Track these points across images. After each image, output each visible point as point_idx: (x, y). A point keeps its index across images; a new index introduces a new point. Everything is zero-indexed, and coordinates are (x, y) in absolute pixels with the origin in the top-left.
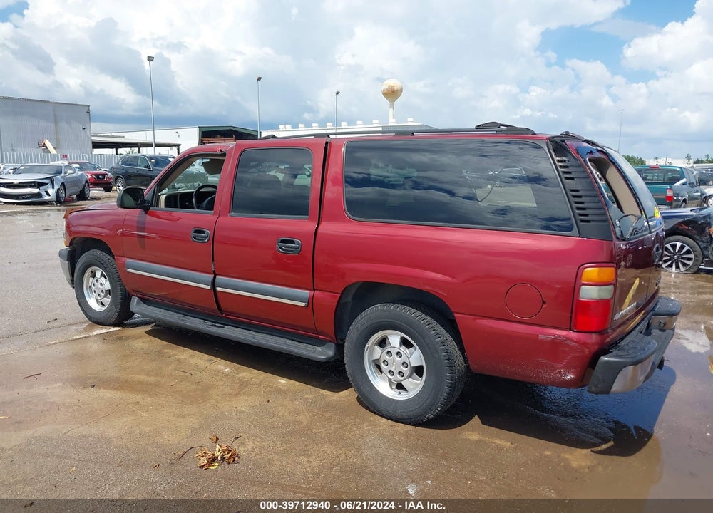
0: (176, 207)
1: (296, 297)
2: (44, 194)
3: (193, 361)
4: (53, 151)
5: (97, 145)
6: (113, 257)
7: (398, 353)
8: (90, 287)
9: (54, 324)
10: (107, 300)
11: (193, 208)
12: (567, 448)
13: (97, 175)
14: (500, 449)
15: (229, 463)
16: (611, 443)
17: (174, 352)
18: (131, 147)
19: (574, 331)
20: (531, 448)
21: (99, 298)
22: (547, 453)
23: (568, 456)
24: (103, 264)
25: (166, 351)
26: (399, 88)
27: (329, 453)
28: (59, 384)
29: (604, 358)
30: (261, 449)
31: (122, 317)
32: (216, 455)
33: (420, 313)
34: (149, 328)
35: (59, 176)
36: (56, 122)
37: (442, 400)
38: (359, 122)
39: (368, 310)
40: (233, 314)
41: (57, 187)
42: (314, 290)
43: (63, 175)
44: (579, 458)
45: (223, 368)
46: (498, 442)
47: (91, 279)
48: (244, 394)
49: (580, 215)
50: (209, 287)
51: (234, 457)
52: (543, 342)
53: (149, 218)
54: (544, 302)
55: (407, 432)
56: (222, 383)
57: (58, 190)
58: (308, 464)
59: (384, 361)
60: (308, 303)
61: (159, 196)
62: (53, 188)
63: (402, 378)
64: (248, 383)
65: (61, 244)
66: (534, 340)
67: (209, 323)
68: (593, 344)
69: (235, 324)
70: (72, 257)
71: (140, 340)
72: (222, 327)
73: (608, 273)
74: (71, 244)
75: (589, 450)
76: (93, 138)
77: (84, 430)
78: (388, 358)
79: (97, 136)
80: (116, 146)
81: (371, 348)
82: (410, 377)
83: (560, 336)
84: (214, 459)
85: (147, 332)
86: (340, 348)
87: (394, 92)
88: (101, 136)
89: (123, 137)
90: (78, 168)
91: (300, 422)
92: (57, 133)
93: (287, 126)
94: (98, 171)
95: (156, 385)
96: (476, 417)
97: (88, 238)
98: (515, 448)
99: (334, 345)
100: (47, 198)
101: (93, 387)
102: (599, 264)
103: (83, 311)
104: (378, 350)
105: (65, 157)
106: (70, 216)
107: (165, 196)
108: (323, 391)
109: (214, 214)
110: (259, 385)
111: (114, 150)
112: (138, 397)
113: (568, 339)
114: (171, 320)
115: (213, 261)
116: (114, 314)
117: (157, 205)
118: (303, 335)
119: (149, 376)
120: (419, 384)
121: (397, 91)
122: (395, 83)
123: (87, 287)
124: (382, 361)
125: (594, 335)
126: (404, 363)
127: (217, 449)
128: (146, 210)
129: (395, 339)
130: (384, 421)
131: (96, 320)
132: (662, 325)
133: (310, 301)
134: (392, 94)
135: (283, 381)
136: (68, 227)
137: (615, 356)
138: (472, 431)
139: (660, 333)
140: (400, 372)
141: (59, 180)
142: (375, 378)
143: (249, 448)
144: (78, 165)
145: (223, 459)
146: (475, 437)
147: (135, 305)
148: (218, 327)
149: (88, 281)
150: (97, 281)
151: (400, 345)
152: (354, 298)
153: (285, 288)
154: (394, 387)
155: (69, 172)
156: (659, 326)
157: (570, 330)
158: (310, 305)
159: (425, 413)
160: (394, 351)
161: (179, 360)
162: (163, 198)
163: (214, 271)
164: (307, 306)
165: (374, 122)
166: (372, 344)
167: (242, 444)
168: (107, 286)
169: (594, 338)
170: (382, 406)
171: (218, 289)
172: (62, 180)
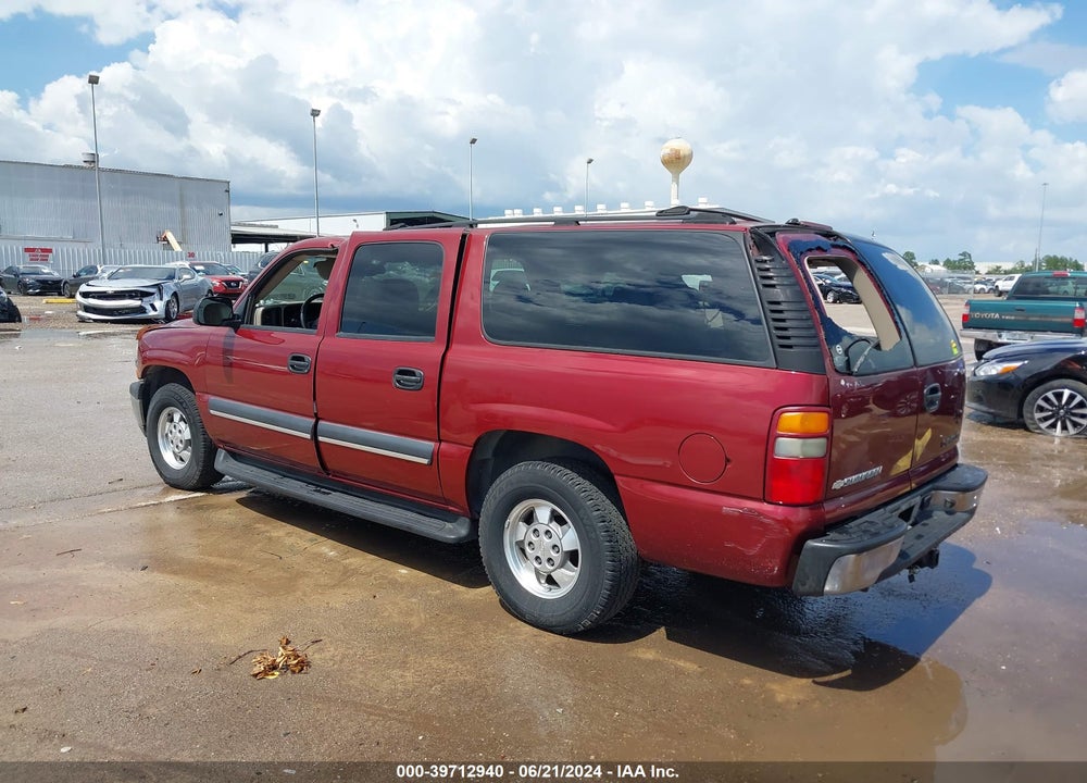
0: (279, 324)
1: (416, 450)
2: (149, 307)
3: (289, 541)
4: (177, 247)
5: (238, 238)
6: (194, 392)
7: (547, 532)
8: (167, 435)
9: (118, 486)
10: (187, 454)
11: (300, 326)
12: (778, 676)
13: (228, 282)
14: (679, 672)
15: (294, 672)
16: (849, 672)
17: (268, 528)
18: (288, 242)
19: (768, 503)
20: (725, 674)
21: (177, 450)
22: (747, 681)
23: (775, 687)
24: (181, 403)
25: (258, 525)
26: (687, 153)
27: (435, 666)
28: (102, 564)
29: (811, 543)
30: (344, 656)
31: (206, 479)
32: (278, 661)
33: (575, 475)
34: (243, 494)
35: (171, 284)
36: (182, 205)
37: (602, 600)
38: (623, 205)
39: (509, 471)
40: (345, 476)
41: (166, 298)
42: (440, 441)
43: (176, 281)
44: (789, 690)
45: (327, 550)
46: (681, 663)
47: (168, 424)
48: (345, 585)
49: (780, 337)
50: (308, 436)
51: (303, 665)
52: (728, 517)
53: (239, 340)
54: (728, 460)
55: (554, 645)
56: (319, 570)
57: (168, 302)
58: (402, 679)
59: (530, 543)
60: (432, 460)
61: (254, 309)
62: (161, 299)
63: (552, 568)
64: (355, 572)
65: (132, 376)
66: (716, 514)
67: (313, 488)
68: (799, 523)
69: (347, 490)
70: (145, 393)
71: (227, 510)
72: (329, 494)
73: (818, 421)
74: (144, 375)
75: (811, 680)
76: (233, 228)
77: (117, 624)
78: (534, 539)
79: (239, 225)
80: (266, 239)
81: (513, 525)
82: (562, 566)
83: (750, 510)
84: (274, 667)
85: (240, 501)
86: (475, 524)
87: (679, 158)
88: (245, 225)
89: (277, 227)
90: (203, 271)
91: (410, 626)
92: (183, 222)
93: (517, 211)
94: (232, 276)
95: (228, 570)
96: (663, 629)
97: (166, 367)
98: (702, 674)
99: (468, 520)
100: (152, 313)
101: (145, 568)
102: (807, 407)
103: (157, 469)
104: (523, 527)
105: (192, 255)
106: (145, 336)
107: (262, 309)
108: (456, 587)
109: (317, 334)
110: (370, 574)
111: (263, 245)
112: (199, 585)
113: (761, 513)
114: (263, 482)
115: (315, 399)
116: (196, 473)
117: (251, 322)
118: (432, 506)
119: (223, 557)
120: (573, 577)
121: (685, 157)
122: (682, 146)
123: (162, 436)
124: (526, 543)
125: (801, 509)
126: (554, 546)
127: (280, 654)
128: (236, 328)
129: (543, 512)
130: (528, 628)
131: (173, 482)
132: (948, 505)
133: (435, 457)
134: (676, 162)
135: (404, 571)
136: (142, 350)
137: (831, 541)
138: (649, 648)
139: (946, 516)
140: (549, 560)
141: (170, 288)
142: (518, 568)
143: (328, 655)
144: (201, 268)
145: (287, 667)
146: (650, 655)
147: (222, 462)
148: (324, 493)
149: (164, 426)
150: (175, 427)
151: (551, 521)
152: (495, 454)
153: (403, 438)
154: (543, 581)
155: (186, 276)
156: (945, 506)
157: (765, 501)
158: (435, 463)
159: (579, 618)
160: (542, 529)
161: (270, 539)
162: (259, 311)
163: (316, 414)
164: (431, 464)
165: (647, 203)
166: (516, 518)
167: (321, 650)
168: (187, 435)
169: (801, 515)
170: (524, 606)
171: (320, 438)
172: (175, 289)
